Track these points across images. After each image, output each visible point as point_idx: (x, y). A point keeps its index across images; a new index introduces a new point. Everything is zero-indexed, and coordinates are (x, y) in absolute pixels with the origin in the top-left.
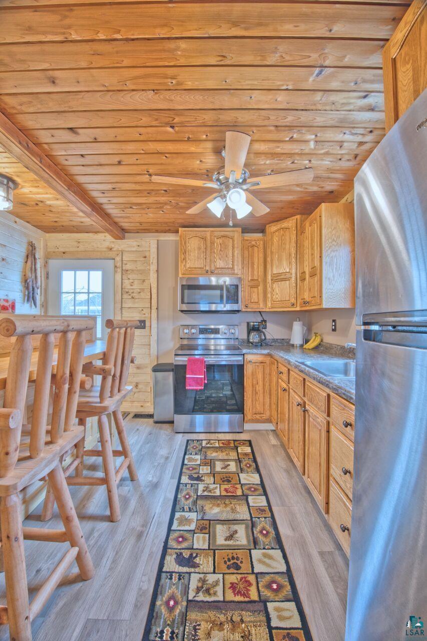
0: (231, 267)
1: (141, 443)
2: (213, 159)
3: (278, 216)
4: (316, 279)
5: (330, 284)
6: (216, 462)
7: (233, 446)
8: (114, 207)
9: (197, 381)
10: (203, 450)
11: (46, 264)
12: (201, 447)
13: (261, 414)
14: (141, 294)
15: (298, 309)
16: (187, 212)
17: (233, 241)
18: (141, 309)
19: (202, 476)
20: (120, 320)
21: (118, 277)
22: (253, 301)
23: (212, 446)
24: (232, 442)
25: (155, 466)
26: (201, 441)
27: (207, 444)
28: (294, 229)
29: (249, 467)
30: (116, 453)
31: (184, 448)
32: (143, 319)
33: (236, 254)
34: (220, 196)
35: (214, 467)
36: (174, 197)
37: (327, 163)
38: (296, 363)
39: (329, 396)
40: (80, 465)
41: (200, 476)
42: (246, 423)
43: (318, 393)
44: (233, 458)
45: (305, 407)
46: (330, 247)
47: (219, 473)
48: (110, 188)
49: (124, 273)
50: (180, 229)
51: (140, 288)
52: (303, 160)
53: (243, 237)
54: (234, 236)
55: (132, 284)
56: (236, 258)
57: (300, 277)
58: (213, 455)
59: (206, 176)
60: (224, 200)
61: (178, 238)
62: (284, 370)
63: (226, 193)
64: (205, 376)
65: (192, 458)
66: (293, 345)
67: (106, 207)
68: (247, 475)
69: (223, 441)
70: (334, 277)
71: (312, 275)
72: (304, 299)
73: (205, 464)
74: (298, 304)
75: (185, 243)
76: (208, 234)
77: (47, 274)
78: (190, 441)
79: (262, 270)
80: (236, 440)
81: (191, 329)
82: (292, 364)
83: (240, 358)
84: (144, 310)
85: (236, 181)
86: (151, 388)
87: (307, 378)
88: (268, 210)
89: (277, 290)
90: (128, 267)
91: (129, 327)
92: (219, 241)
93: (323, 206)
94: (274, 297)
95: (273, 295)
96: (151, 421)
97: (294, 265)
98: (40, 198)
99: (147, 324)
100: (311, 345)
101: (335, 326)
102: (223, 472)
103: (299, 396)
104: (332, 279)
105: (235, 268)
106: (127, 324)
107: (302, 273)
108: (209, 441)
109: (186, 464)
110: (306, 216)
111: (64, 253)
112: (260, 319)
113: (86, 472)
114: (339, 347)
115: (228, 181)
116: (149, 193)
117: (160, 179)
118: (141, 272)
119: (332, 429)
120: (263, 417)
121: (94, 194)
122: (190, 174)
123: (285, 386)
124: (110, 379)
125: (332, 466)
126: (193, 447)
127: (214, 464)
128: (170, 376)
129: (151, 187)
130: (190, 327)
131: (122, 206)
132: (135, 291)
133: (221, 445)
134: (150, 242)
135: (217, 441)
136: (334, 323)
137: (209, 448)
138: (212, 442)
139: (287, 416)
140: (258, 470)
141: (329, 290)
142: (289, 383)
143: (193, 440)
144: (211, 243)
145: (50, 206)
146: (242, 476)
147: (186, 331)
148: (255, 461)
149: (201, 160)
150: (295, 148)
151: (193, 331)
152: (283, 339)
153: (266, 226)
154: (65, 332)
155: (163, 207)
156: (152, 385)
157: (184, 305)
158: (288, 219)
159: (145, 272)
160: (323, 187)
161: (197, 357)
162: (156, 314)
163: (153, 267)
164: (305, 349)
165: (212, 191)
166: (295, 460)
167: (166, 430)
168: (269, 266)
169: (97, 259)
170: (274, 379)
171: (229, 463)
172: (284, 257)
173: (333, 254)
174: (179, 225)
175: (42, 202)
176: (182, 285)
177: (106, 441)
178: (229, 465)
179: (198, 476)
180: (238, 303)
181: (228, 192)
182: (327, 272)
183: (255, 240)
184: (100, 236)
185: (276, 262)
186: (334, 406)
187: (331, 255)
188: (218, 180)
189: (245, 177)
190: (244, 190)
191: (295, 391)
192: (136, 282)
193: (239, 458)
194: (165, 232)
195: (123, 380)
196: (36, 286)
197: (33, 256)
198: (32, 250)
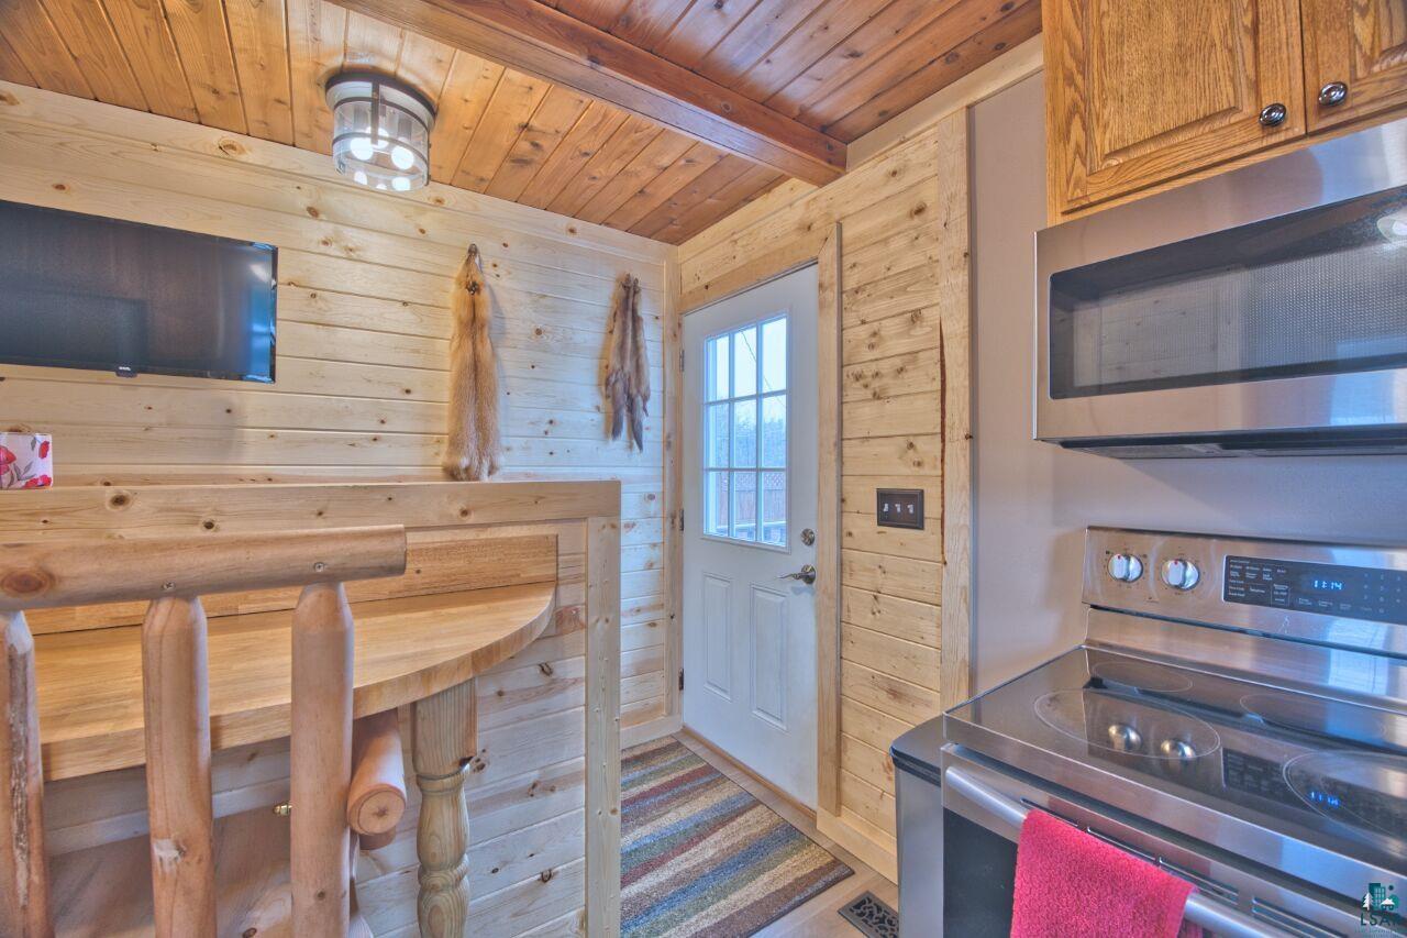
11: (676, 332)
14: (908, 374)
18: (905, 442)
21: (830, 322)
49: (846, 302)
51: (903, 350)
55: (874, 340)
77: (682, 357)
84: (917, 444)
99: (931, 509)
111: (707, 287)
130: (1157, 544)
132: (885, 367)
147: (1124, 567)
159: (922, 278)
162: (965, 463)
163: (954, 243)
176: (1056, 278)
192: (888, 330)
196: (639, 391)
197: (630, 313)
198: (627, 298)
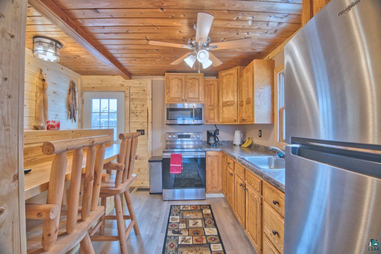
0: (198, 97)
1: (142, 208)
2: (188, 30)
3: (227, 66)
4: (250, 105)
5: (259, 109)
6: (190, 221)
7: (199, 209)
8: (124, 59)
9: (177, 169)
10: (181, 212)
11: (82, 94)
12: (179, 210)
13: (216, 188)
14: (142, 113)
15: (238, 123)
16: (171, 64)
17: (199, 81)
18: (141, 123)
19: (181, 231)
20: (128, 134)
21: (127, 103)
22: (211, 118)
23: (186, 209)
24: (199, 206)
25: (151, 224)
26: (179, 206)
27: (183, 208)
28: (236, 74)
29: (210, 224)
30: (126, 217)
31: (169, 211)
32: (142, 129)
33: (200, 89)
34: (192, 54)
35: (188, 224)
36: (163, 54)
37: (258, 35)
38: (240, 158)
39: (262, 182)
40: (103, 225)
41: (180, 231)
42: (207, 193)
43: (255, 179)
44: (199, 217)
45: (245, 187)
46: (259, 86)
47: (191, 228)
48: (122, 48)
49: (131, 100)
50: (166, 74)
51: (141, 110)
52: (244, 33)
53: (205, 79)
54: (199, 79)
55: (136, 107)
56: (200, 92)
57: (240, 104)
58: (187, 215)
59: (183, 41)
60: (195, 57)
61: (165, 79)
62: (231, 162)
63: (196, 52)
64: (182, 165)
65: (174, 218)
66: (235, 145)
67: (119, 59)
68: (209, 229)
69: (193, 206)
70: (261, 104)
71: (248, 103)
72: (243, 117)
73: (182, 222)
74: (238, 121)
75: (169, 82)
76: (183, 77)
77: (83, 101)
78: (173, 206)
79: (217, 99)
80: (201, 205)
81: (173, 135)
82: (237, 159)
83: (204, 154)
84: (143, 123)
85: (202, 45)
86: (148, 172)
87: (247, 169)
88: (221, 63)
89: (226, 112)
90: (133, 97)
91: (134, 137)
92: (191, 81)
93: (255, 61)
94: (224, 116)
95: (223, 115)
96: (148, 193)
97: (236, 96)
98: (77, 54)
99: (146, 132)
100: (246, 145)
101: (261, 134)
102: (194, 227)
103: (241, 179)
104: (260, 106)
105: (200, 98)
106: (133, 136)
107: (241, 102)
108: (184, 206)
109: (171, 223)
110: (243, 67)
111: (93, 88)
112: (215, 129)
113: (107, 229)
114: (264, 147)
115: (198, 45)
116: (147, 50)
117: (154, 43)
118: (142, 100)
119: (265, 203)
120: (218, 189)
121: (112, 52)
122: (172, 40)
123: (231, 172)
124: (122, 172)
125: (265, 227)
126: (174, 211)
127: (188, 222)
128: (160, 165)
129: (148, 47)
130: (172, 134)
131: (130, 59)
132: (138, 111)
133: (192, 209)
134: (147, 82)
135: (190, 206)
136: (260, 132)
137: (184, 210)
138: (186, 206)
139: (233, 190)
140: (215, 226)
141: (258, 113)
142: (234, 170)
143: (175, 206)
144: (185, 82)
145: (84, 59)
146: (206, 230)
147: (170, 136)
148: (214, 219)
149: (180, 30)
150: (240, 25)
151: (174, 136)
152: (229, 141)
153: (218, 73)
154: (91, 147)
155: (155, 60)
156: (148, 170)
157: (168, 121)
158: (232, 68)
159: (144, 100)
160: (255, 49)
161: (176, 153)
162: (151, 126)
163: (149, 97)
164: (242, 147)
165: (186, 51)
166: (239, 219)
167: (157, 199)
168: (221, 97)
169: (114, 92)
170: (225, 167)
171: (197, 221)
172: (230, 92)
173: (261, 91)
174: (165, 71)
175: (78, 56)
176: (167, 108)
177: (120, 212)
178: (197, 222)
179: (178, 231)
180: (201, 119)
181: (198, 51)
182: (257, 101)
183: (212, 81)
184: (116, 77)
185: (225, 94)
186: (265, 189)
187: (259, 91)
188: (191, 44)
189: (208, 42)
190: (208, 51)
191: (238, 176)
192: (138, 106)
193: (203, 217)
194: (157, 75)
195: (130, 171)
196: (76, 109)
197: (74, 90)
198: (73, 86)
